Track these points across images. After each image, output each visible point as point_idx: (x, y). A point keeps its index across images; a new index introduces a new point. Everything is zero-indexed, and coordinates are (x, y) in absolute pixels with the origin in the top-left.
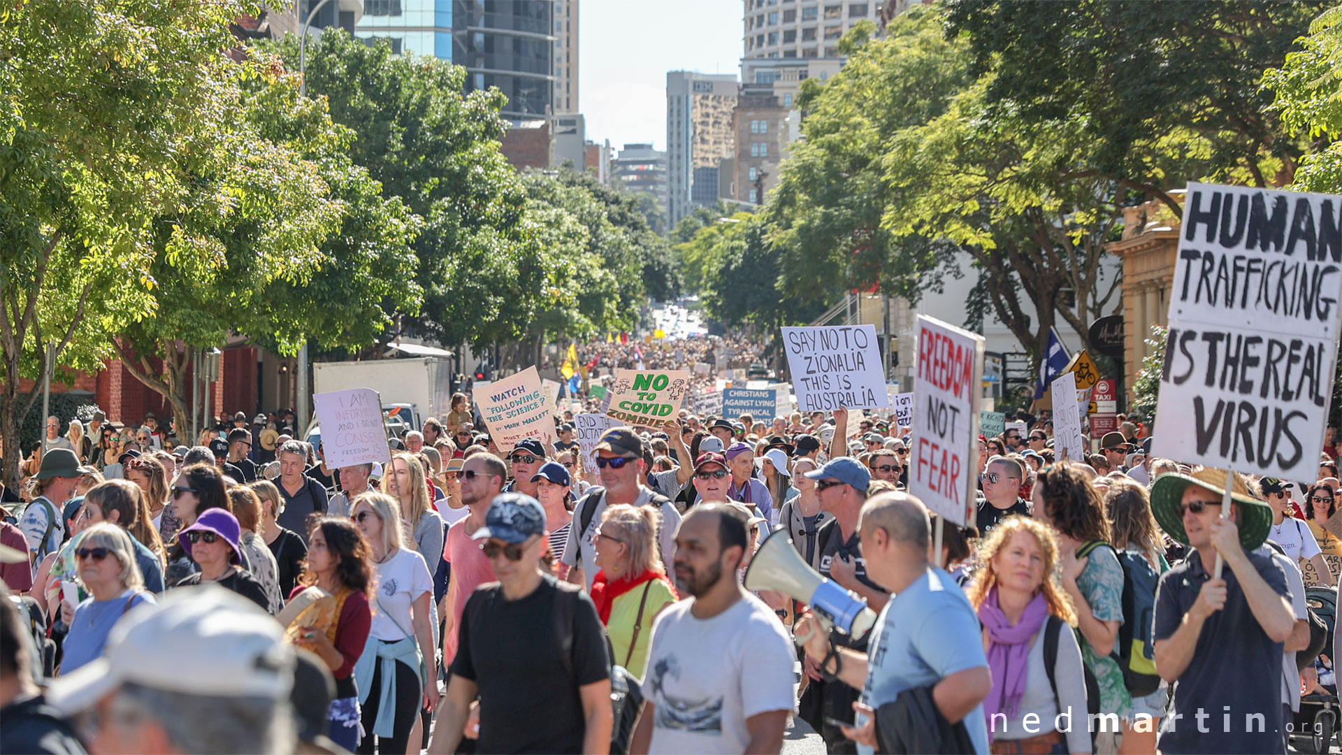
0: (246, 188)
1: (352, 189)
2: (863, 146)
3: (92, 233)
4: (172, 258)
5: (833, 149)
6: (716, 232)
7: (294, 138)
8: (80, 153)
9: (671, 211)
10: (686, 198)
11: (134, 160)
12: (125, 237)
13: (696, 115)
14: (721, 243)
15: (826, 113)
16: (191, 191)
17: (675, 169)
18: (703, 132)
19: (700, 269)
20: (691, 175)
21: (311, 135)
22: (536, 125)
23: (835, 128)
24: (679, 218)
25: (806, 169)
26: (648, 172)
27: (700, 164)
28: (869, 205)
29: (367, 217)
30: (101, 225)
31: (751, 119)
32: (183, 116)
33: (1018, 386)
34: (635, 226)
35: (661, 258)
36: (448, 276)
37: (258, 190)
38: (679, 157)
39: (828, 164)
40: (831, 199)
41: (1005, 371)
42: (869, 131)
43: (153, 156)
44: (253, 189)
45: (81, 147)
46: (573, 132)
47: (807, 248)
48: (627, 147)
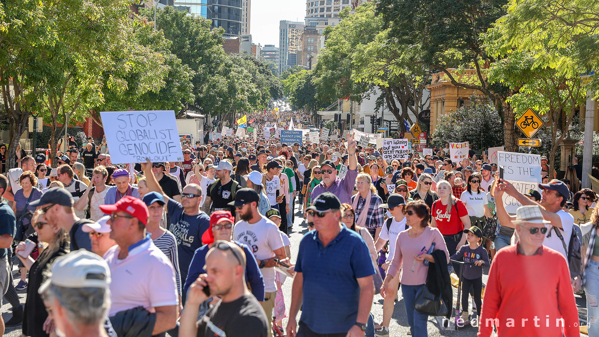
0: (135, 62)
1: (172, 62)
2: (345, 50)
3: (81, 77)
4: (109, 86)
5: (335, 51)
6: (295, 76)
7: (152, 44)
8: (77, 49)
9: (280, 68)
10: (285, 64)
11: (96, 52)
12: (93, 78)
13: (289, 36)
14: (297, 81)
15: (333, 39)
16: (116, 63)
17: (282, 54)
18: (292, 41)
19: (289, 89)
20: (287, 56)
21: (157, 43)
22: (235, 38)
23: (336, 44)
24: (283, 72)
25: (326, 57)
26: (273, 55)
27: (291, 52)
28: (347, 70)
29: (177, 72)
30: (85, 74)
31: (308, 38)
32: (113, 37)
33: (394, 132)
34: (268, 74)
35: (276, 85)
36: (204, 91)
37: (139, 63)
38: (283, 50)
39: (333, 56)
40: (334, 68)
41: (390, 127)
42: (347, 45)
43: (103, 51)
44: (137, 63)
45: (78, 47)
46: (248, 40)
47: (325, 84)
48: (266, 46)
